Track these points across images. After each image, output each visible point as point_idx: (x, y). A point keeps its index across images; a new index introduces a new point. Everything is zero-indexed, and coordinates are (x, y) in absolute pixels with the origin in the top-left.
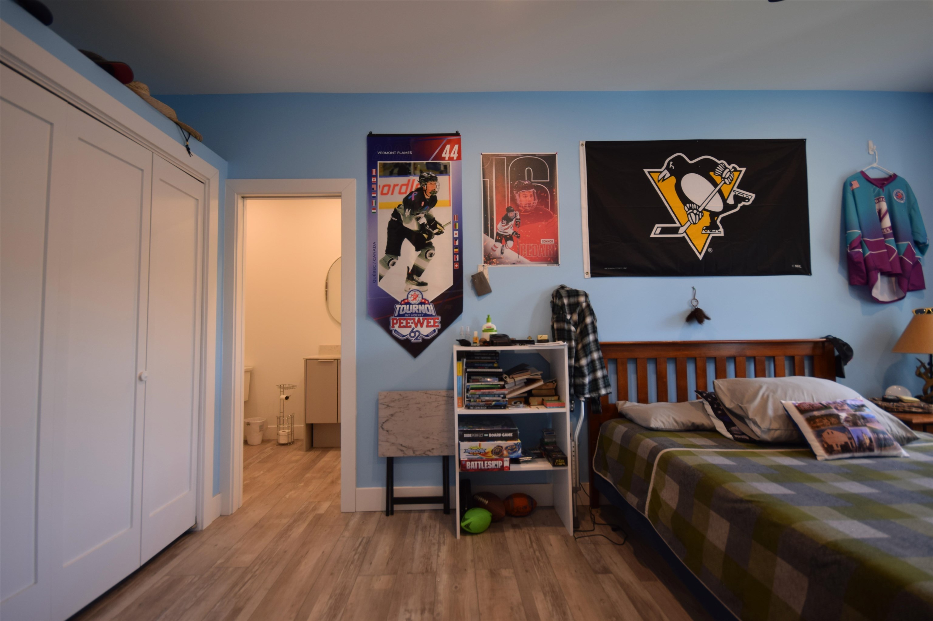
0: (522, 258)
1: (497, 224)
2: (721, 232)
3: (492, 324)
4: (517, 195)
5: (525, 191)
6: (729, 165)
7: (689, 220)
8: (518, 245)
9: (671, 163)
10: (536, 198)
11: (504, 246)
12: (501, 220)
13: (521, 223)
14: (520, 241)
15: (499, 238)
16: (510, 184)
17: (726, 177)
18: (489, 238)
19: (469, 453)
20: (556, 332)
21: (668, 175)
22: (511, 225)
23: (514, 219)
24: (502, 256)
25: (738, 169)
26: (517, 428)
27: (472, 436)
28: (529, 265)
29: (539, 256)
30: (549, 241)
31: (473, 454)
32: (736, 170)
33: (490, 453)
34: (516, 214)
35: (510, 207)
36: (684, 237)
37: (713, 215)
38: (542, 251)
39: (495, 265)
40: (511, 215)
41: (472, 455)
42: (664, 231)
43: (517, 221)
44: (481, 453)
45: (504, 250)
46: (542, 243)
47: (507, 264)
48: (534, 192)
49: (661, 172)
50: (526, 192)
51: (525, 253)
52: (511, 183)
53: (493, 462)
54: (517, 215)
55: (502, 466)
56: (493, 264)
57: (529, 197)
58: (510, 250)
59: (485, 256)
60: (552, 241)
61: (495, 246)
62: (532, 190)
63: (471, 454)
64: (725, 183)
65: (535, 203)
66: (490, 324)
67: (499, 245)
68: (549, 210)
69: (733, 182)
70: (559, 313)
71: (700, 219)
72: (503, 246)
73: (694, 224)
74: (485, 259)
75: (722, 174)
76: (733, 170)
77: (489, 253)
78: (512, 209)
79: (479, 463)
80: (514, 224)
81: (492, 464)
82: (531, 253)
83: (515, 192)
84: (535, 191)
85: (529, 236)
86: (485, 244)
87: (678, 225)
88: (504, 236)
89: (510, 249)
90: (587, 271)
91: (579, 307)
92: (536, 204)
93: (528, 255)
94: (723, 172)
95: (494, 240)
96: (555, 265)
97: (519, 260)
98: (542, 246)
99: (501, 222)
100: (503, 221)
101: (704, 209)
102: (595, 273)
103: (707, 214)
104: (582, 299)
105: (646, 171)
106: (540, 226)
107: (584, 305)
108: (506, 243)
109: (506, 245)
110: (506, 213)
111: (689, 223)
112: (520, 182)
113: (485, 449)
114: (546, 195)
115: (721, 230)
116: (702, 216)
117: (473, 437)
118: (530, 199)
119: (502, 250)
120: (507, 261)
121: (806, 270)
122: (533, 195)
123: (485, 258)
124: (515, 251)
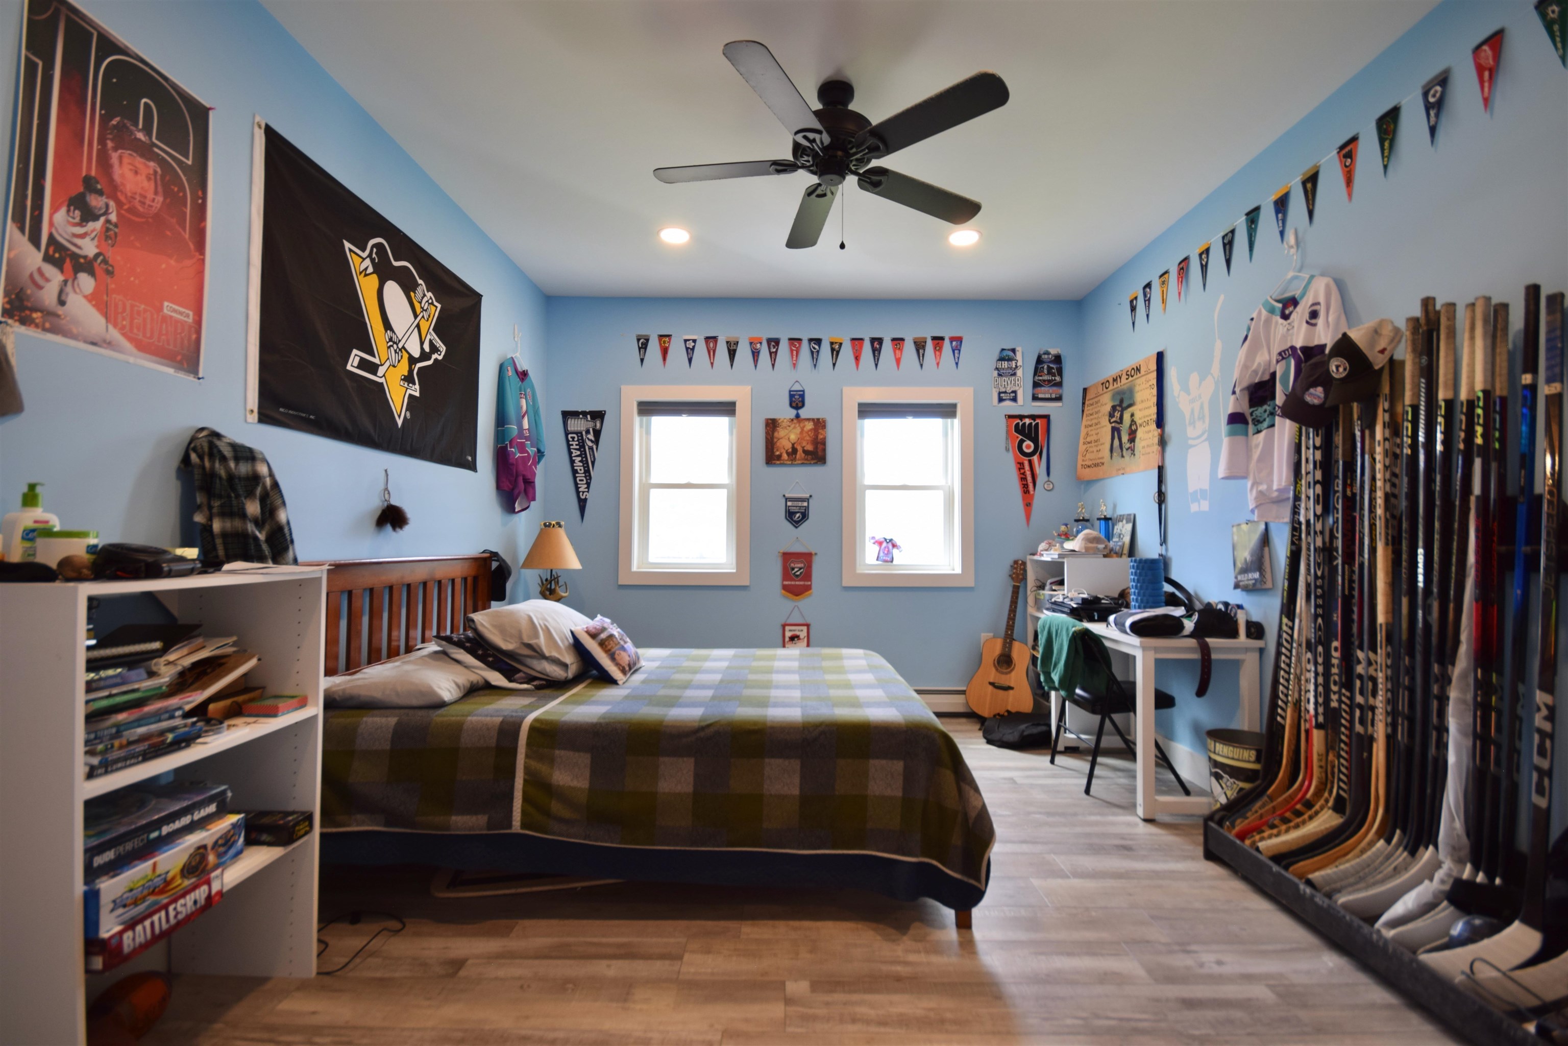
0: (114, 334)
1: (55, 209)
2: (415, 391)
3: (45, 511)
4: (114, 156)
5: (135, 154)
6: (428, 292)
7: (388, 359)
8: (107, 296)
9: (375, 250)
10: (160, 189)
11: (69, 283)
12: (66, 203)
13: (118, 239)
14: (113, 286)
15: (55, 252)
16: (101, 115)
17: (425, 308)
18: (23, 242)
19: (125, 906)
20: (219, 542)
21: (370, 270)
22: (92, 231)
23: (102, 219)
24: (60, 311)
25: (435, 303)
26: (223, 788)
27: (117, 853)
28: (131, 360)
29: (156, 343)
30: (181, 313)
31: (135, 903)
32: (432, 304)
33: (178, 877)
34: (107, 206)
35: (94, 178)
36: (382, 384)
37: (412, 361)
38: (164, 332)
39: (39, 330)
40: (96, 202)
41: (132, 907)
42: (363, 364)
43: (108, 225)
44: (157, 890)
45: (67, 294)
46: (165, 311)
47: (74, 337)
48: (155, 172)
49: (364, 259)
50: (139, 161)
51: (124, 323)
52: (103, 112)
53: (188, 897)
54: (110, 211)
55: (209, 898)
56: (33, 325)
57: (144, 177)
58: (84, 302)
59: (7, 293)
60: (188, 316)
61: (39, 270)
62: (152, 164)
63: (130, 905)
64: (423, 317)
65: (157, 203)
66: (38, 513)
67: (55, 276)
68: (187, 236)
69: (430, 319)
70: (229, 497)
71: (399, 361)
72: (65, 282)
73: (394, 366)
74: (8, 302)
75: (422, 300)
76: (430, 301)
77: (22, 289)
78: (99, 187)
79: (156, 918)
80: (101, 232)
81: (185, 906)
82: (138, 329)
83: (110, 144)
84: (159, 170)
85: (137, 282)
86: (12, 255)
87: (376, 361)
88: (69, 252)
89: (86, 297)
90: (252, 408)
91: (261, 485)
92: (159, 206)
93: (131, 330)
94: (423, 298)
95: (41, 255)
96: (192, 375)
97: (108, 338)
98: (165, 319)
99: (63, 210)
100: (72, 208)
101: (403, 347)
102: (266, 417)
103: (406, 356)
104: (263, 469)
105: (347, 245)
106: (164, 266)
107: (268, 481)
108: (75, 278)
109: (76, 283)
110: (82, 189)
111: (387, 364)
112: (125, 126)
113: (167, 873)
114: (181, 194)
115: (417, 386)
116: (402, 357)
117: (120, 854)
118: (146, 184)
119: (61, 292)
120: (75, 331)
121: (472, 466)
122: (153, 177)
123: (6, 300)
124: (97, 307)
